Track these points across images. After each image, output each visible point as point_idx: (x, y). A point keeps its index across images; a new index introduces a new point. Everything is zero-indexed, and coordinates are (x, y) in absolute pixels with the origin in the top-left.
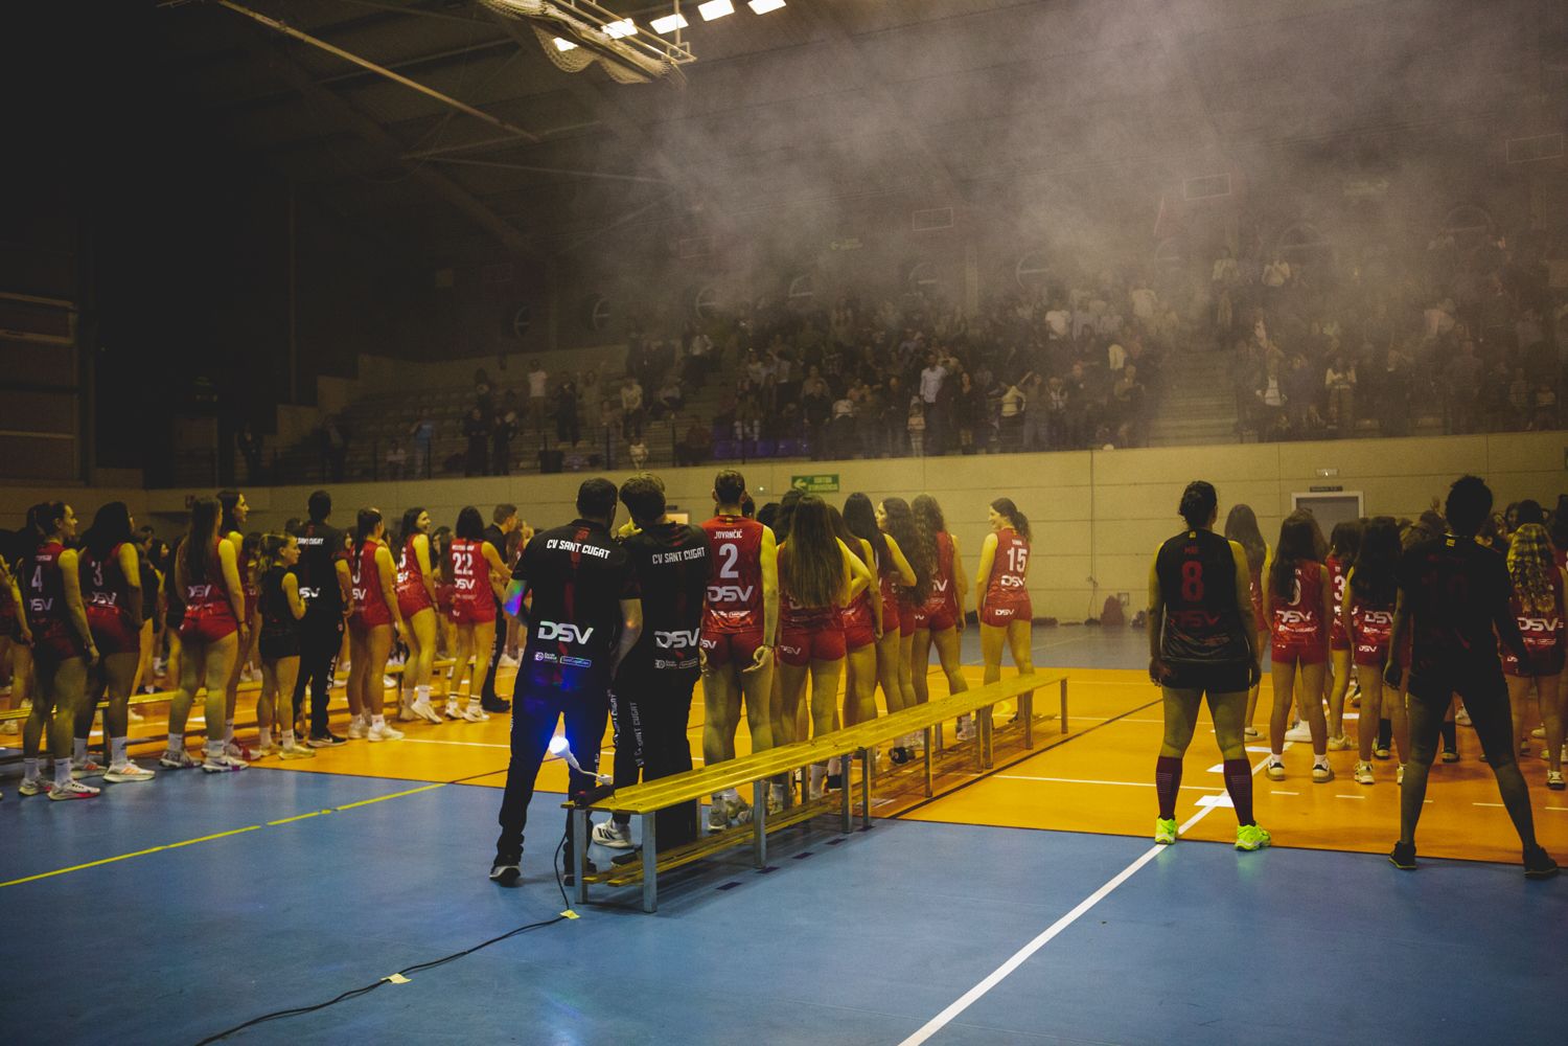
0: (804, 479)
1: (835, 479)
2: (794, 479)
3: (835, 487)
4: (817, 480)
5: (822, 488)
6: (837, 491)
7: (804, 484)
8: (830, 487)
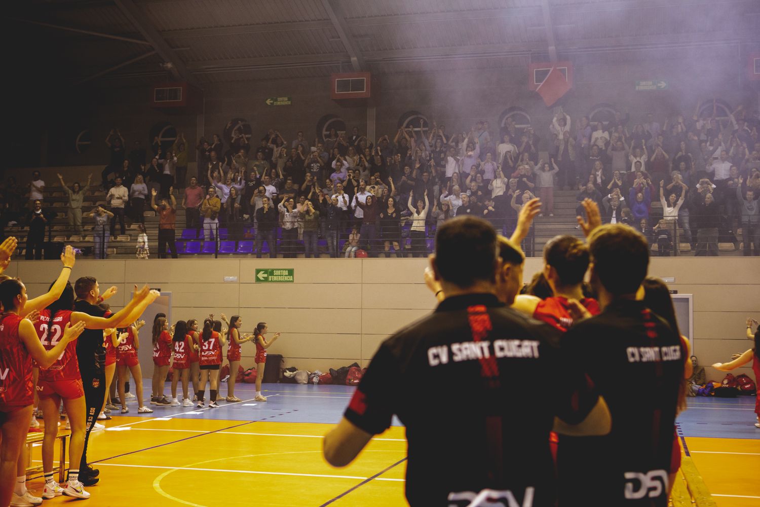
0: (266, 271)
1: (291, 272)
2: (258, 271)
3: (291, 278)
4: (276, 273)
5: (280, 278)
6: (292, 281)
7: (266, 275)
8: (286, 278)
